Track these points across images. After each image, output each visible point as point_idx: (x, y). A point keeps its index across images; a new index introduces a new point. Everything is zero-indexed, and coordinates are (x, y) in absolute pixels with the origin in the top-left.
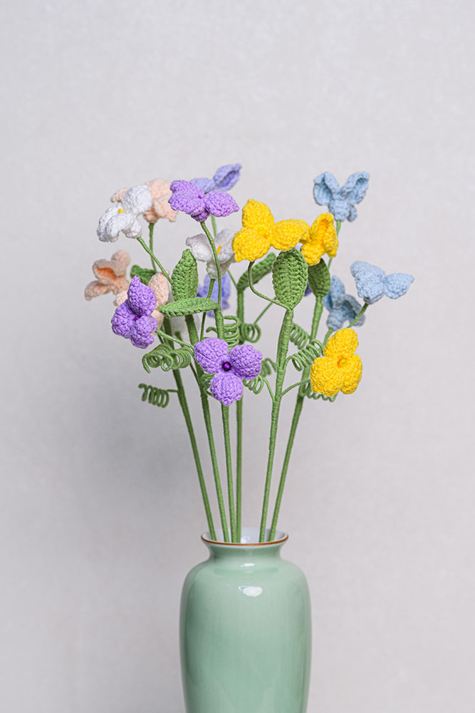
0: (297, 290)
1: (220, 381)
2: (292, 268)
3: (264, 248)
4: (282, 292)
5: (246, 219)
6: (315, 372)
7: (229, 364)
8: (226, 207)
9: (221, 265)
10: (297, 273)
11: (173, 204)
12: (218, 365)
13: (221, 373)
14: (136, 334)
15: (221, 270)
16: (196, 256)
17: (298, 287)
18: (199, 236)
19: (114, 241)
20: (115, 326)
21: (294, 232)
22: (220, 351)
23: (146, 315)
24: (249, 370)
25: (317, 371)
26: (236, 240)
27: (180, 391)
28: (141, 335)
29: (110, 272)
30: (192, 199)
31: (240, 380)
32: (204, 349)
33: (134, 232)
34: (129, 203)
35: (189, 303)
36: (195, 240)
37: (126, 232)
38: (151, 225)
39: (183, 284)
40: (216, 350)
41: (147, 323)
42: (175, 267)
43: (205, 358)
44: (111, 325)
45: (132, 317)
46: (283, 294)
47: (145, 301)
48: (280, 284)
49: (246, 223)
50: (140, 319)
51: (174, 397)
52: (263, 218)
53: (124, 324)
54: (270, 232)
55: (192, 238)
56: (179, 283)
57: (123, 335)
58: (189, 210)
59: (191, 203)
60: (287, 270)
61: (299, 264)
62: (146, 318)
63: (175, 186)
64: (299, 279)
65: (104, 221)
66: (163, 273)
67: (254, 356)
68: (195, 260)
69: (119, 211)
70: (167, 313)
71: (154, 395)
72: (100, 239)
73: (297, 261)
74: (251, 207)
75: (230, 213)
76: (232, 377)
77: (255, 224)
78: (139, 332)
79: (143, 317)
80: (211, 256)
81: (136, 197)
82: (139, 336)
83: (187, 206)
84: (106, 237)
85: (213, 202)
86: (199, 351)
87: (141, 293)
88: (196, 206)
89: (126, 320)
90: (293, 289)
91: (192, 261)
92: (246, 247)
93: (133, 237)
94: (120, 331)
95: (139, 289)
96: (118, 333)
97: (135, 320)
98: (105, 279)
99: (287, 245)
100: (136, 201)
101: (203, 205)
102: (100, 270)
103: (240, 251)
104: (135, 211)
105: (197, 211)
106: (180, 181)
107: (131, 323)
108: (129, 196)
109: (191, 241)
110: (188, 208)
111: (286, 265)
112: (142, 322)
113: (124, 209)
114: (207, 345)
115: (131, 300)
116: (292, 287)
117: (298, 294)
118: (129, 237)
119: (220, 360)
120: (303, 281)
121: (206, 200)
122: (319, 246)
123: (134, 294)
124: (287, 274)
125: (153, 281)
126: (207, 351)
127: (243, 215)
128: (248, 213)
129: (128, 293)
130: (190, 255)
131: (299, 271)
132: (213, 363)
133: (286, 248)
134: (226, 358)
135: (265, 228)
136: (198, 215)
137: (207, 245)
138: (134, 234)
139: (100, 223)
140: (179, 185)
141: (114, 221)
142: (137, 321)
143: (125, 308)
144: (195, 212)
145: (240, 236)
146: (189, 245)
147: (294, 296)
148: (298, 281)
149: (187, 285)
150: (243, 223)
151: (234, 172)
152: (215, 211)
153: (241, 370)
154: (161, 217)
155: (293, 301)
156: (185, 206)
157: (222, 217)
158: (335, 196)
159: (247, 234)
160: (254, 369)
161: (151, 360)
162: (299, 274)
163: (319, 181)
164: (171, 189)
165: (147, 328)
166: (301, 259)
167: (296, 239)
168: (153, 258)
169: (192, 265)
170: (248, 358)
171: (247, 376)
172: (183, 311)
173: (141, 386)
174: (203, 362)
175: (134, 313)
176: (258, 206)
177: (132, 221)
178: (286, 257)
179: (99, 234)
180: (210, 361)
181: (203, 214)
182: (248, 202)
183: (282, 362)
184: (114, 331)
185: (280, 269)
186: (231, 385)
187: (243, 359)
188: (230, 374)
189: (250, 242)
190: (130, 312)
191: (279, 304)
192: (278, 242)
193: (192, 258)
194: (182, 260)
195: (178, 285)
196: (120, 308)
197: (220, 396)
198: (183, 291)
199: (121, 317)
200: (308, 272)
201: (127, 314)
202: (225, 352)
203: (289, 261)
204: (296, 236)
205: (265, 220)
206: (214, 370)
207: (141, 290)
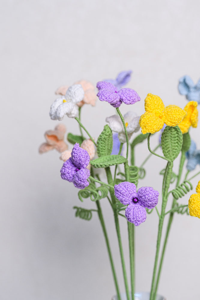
0: (176, 149)
1: (132, 210)
2: (173, 136)
3: (161, 125)
4: (167, 151)
5: (148, 106)
6: (192, 203)
7: (137, 198)
8: (133, 99)
9: (128, 134)
10: (176, 139)
11: (100, 97)
12: (130, 199)
13: (132, 205)
14: (77, 180)
15: (128, 137)
16: (112, 129)
17: (176, 148)
18: (114, 117)
19: (61, 120)
20: (63, 175)
21: (179, 114)
22: (132, 191)
23: (84, 168)
24: (150, 203)
25: (193, 203)
26: (142, 120)
27: (99, 211)
28: (81, 181)
29: (55, 138)
30: (112, 93)
31: (144, 209)
32: (121, 189)
33: (73, 114)
34: (70, 96)
35: (108, 159)
36: (111, 119)
37: (68, 114)
38: (80, 108)
39: (104, 147)
40: (129, 190)
41: (85, 173)
42: (99, 136)
43: (122, 195)
44: (60, 174)
45: (74, 169)
46: (168, 152)
47: (83, 159)
48: (166, 146)
49: (148, 109)
50: (80, 171)
51: (95, 214)
52: (158, 106)
53: (69, 173)
54: (163, 114)
55: (110, 117)
56: (102, 146)
57: (68, 180)
58: (111, 101)
59: (111, 96)
60: (170, 137)
61: (177, 133)
62: (84, 170)
63: (100, 85)
64: (177, 143)
65: (54, 107)
66: (91, 139)
67: (154, 194)
68: (111, 131)
69: (64, 102)
70: (96, 165)
71: (82, 213)
72: (51, 119)
73: (176, 132)
74: (151, 98)
75: (135, 102)
76: (140, 207)
77: (154, 109)
78: (80, 179)
79: (82, 169)
80: (122, 129)
81: (75, 93)
82: (79, 182)
83: (109, 98)
84: (55, 117)
85: (125, 95)
86: (118, 191)
87: (80, 154)
88: (115, 98)
89: (70, 171)
90: (174, 149)
91: (110, 132)
92: (149, 125)
93: (72, 117)
94: (66, 178)
95: (79, 151)
96: (65, 179)
97: (76, 171)
98: (52, 142)
99: (175, 123)
100: (75, 95)
101: (119, 97)
102: (49, 136)
103: (145, 127)
104: (74, 101)
105: (115, 101)
106: (102, 82)
107: (73, 173)
108: (70, 91)
109: (109, 120)
110: (110, 99)
111: (169, 134)
112: (82, 173)
113: (66, 99)
114: (123, 187)
115: (74, 158)
116: (173, 148)
117: (177, 152)
118: (70, 117)
119: (132, 196)
120: (180, 144)
121: (120, 94)
122: (188, 122)
123: (76, 155)
124: (170, 140)
125: (84, 144)
126: (123, 191)
127: (145, 104)
128: (149, 102)
129: (72, 154)
130: (109, 128)
131: (177, 138)
132: (127, 198)
133: (174, 124)
134: (135, 195)
135: (160, 112)
136: (115, 104)
137: (119, 122)
138: (73, 116)
139: (51, 108)
140: (103, 85)
141: (62, 108)
142: (78, 172)
143: (69, 163)
144: (114, 102)
145: (145, 117)
146: (108, 122)
147: (174, 153)
148: (177, 144)
149: (106, 147)
150: (146, 109)
151: (128, 76)
152: (126, 101)
153: (145, 203)
154: (87, 103)
155: (173, 157)
156: (108, 98)
157: (130, 105)
158: (192, 90)
159: (149, 116)
160: (154, 203)
161: (84, 194)
162: (177, 140)
163: (182, 80)
164: (97, 87)
165: (85, 176)
166: (179, 131)
167: (181, 119)
168: (81, 126)
169: (110, 135)
170: (150, 195)
171: (149, 207)
172: (106, 164)
173: (75, 208)
174: (121, 197)
175: (75, 166)
176: (155, 97)
177: (72, 107)
178: (169, 129)
179: (51, 115)
180: (125, 197)
181: (119, 103)
182: (148, 95)
183: (166, 194)
184: (62, 178)
185: (166, 137)
186: (139, 213)
187: (147, 196)
188: (138, 205)
189: (152, 122)
190: (73, 166)
191: (165, 159)
192: (169, 121)
193: (110, 130)
194: (104, 132)
195: (101, 147)
196: (66, 163)
197: (132, 220)
198: (104, 151)
199: (67, 169)
200: (183, 138)
201: (71, 167)
202: (135, 191)
203: (171, 131)
204: (181, 117)
205: (160, 107)
206: (128, 203)
207: (80, 152)
